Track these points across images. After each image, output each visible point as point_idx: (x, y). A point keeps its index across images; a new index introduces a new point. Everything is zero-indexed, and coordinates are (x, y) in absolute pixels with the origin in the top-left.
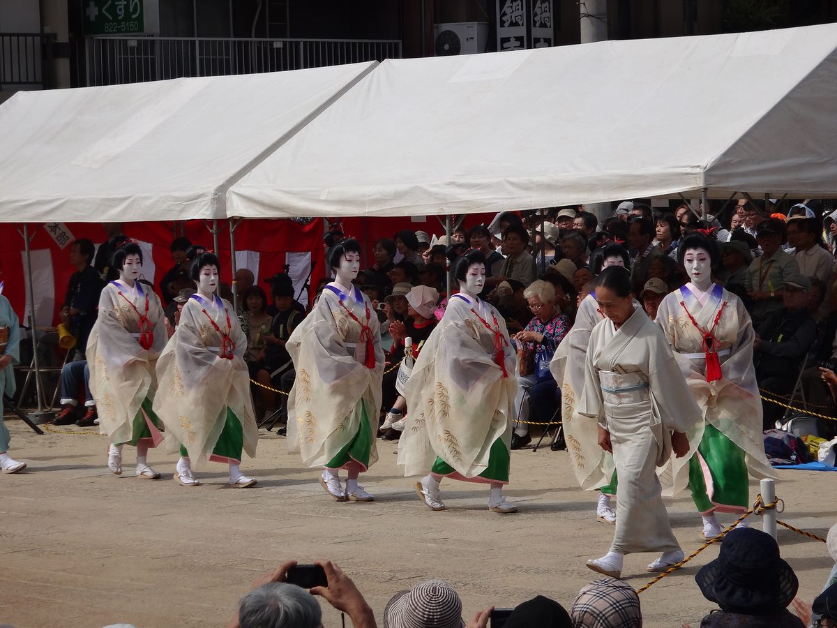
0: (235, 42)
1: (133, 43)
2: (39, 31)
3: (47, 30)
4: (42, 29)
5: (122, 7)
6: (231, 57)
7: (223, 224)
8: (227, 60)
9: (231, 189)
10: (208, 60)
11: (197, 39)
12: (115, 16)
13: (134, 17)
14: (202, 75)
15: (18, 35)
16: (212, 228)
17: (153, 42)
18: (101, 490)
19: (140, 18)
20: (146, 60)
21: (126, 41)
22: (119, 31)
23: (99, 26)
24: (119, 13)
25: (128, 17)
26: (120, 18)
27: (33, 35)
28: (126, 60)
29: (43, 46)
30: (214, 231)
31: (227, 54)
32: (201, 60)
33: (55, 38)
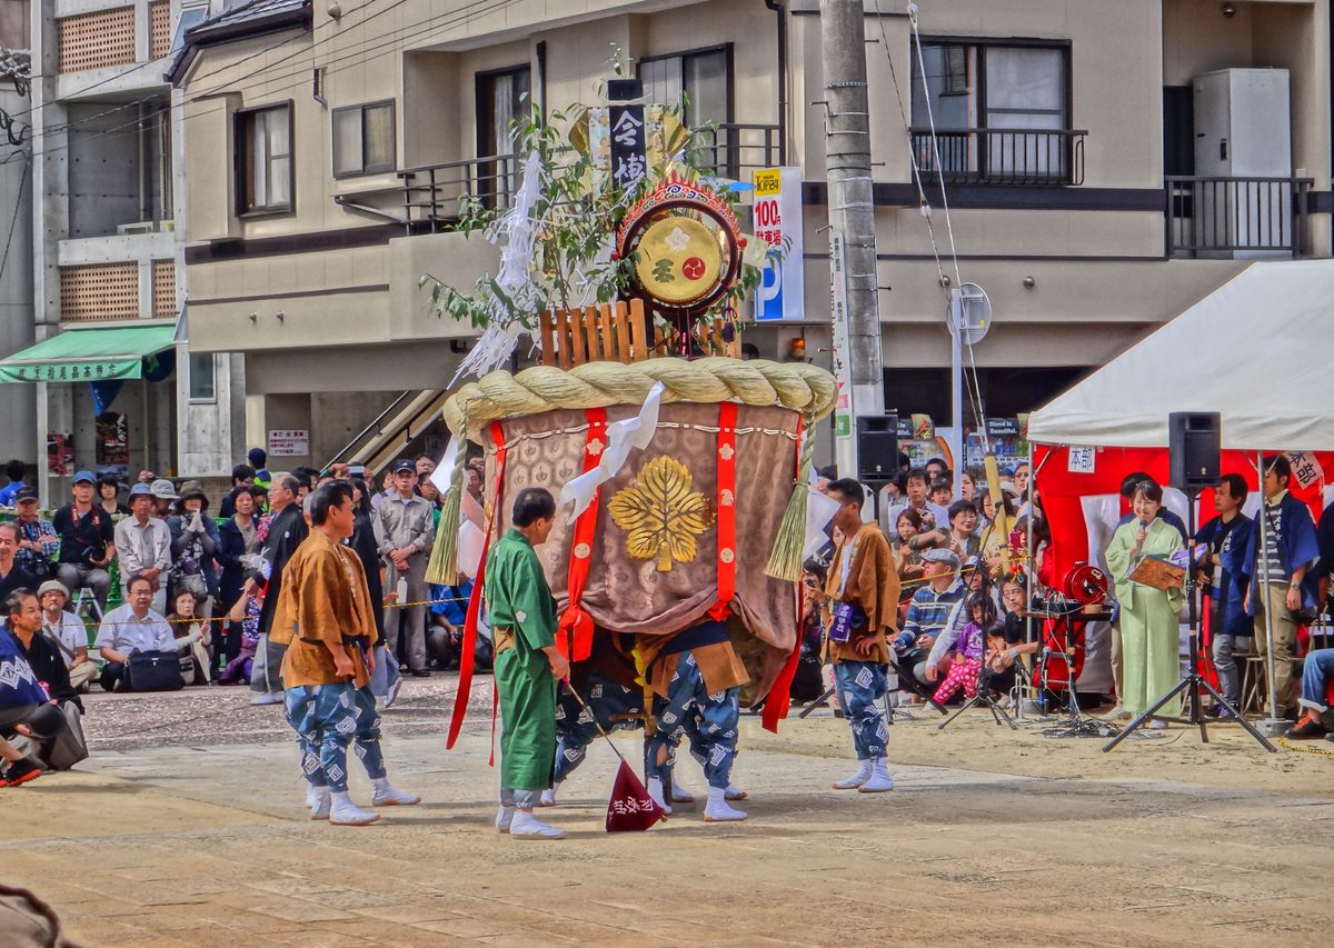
2: (1288, 174)
3: (1301, 174)
4: (1293, 173)
15: (1259, 180)
27: (1280, 181)
29: (1295, 198)
33: (1312, 185)
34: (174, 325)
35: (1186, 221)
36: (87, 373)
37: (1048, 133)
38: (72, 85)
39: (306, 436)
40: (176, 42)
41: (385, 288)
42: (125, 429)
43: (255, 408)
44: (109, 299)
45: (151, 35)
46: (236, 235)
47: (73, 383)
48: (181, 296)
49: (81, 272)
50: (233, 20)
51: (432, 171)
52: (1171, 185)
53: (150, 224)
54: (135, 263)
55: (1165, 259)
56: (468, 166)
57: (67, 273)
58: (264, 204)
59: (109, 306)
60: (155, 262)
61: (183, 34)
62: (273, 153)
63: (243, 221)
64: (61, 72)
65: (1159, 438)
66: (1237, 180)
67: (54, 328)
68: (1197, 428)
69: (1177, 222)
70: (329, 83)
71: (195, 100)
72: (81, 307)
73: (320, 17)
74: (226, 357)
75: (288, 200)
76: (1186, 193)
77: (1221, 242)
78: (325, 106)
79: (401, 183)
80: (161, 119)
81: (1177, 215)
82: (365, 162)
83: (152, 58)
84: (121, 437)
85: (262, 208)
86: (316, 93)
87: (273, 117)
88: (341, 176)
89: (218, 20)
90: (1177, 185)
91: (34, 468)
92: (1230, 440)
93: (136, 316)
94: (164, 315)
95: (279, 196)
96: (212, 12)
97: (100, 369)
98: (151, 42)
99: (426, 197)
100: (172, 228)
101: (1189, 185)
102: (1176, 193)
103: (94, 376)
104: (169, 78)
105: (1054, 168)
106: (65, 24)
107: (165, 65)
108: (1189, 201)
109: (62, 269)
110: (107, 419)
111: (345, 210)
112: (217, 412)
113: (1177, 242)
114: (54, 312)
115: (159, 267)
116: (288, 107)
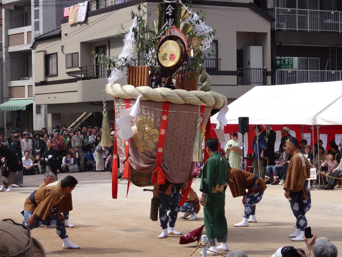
0: (320, 71)
1: (290, 71)
2: (262, 68)
3: (265, 68)
4: (263, 67)
5: (287, 61)
6: (319, 76)
7: (315, 126)
8: (318, 77)
9: (318, 116)
10: (312, 77)
11: (309, 71)
12: (285, 64)
13: (290, 64)
14: (310, 82)
15: (256, 69)
16: (312, 128)
17: (296, 71)
18: (277, 205)
19: (292, 65)
20: (294, 76)
21: (288, 71)
22: (286, 68)
23: (280, 66)
24: (286, 63)
25: (288, 64)
26: (286, 64)
27: (260, 69)
28: (288, 76)
29: (263, 73)
30: (313, 128)
31: (318, 75)
32: (310, 77)
33: (267, 70)
34: (32, 99)
35: (241, 77)
36: (14, 109)
37: (213, 59)
38: (11, 49)
39: (60, 122)
40: (33, 40)
41: (76, 91)
42: (22, 121)
43: (50, 116)
44: (19, 93)
45: (28, 39)
46: (45, 80)
47: (12, 111)
48: (34, 93)
49: (13, 88)
50: (45, 36)
51: (86, 67)
52: (238, 70)
53: (27, 78)
54: (24, 86)
55: (237, 85)
56: (94, 66)
57: (11, 88)
58: (51, 74)
59: (19, 95)
60: (29, 86)
61: (34, 38)
62: (53, 63)
63: (47, 77)
64: (9, 46)
65: (237, 122)
66: (252, 69)
67: (7, 100)
68: (244, 120)
69: (239, 78)
70: (65, 49)
71: (37, 52)
72: (13, 95)
73: (63, 35)
74: (43, 106)
75: (56, 73)
76: (241, 72)
77: (248, 82)
78: (64, 53)
79: (80, 69)
80: (30, 56)
81: (239, 76)
82: (72, 65)
83: (28, 43)
84: (21, 122)
85: (51, 75)
86: (62, 51)
87: (53, 56)
88: (67, 68)
89: (42, 36)
90: (240, 70)
91: (3, 129)
92: (251, 123)
93: (24, 97)
94: (30, 97)
95: (54, 72)
96: (40, 34)
97: (17, 108)
98: (28, 40)
99: (85, 72)
100: (32, 79)
101: (242, 70)
102: (239, 72)
103: (16, 110)
104: (31, 48)
105: (214, 67)
106: (10, 36)
107: (31, 45)
108: (242, 73)
109: (9, 87)
110: (19, 118)
111: (68, 75)
112: (42, 117)
113: (239, 82)
114: (7, 96)
115: (29, 87)
116: (56, 53)
